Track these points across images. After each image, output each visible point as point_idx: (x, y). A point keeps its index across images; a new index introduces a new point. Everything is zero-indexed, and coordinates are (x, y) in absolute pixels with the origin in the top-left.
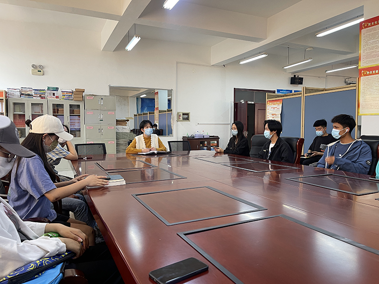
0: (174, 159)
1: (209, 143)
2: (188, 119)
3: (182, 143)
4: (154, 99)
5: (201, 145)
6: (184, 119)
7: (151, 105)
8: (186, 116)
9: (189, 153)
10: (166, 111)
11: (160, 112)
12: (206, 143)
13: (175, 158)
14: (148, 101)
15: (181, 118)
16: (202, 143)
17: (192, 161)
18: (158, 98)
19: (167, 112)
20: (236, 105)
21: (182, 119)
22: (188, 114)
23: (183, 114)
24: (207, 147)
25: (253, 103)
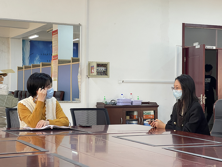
0: (82, 139)
1: (141, 115)
2: (105, 73)
3: (95, 112)
4: (51, 42)
5: (128, 118)
6: (100, 73)
7: (45, 52)
8: (103, 69)
9: (106, 129)
10: (69, 62)
11: (60, 62)
12: (136, 113)
13: (84, 136)
14: (41, 46)
15: (95, 71)
16: (129, 113)
17: (111, 141)
18: (57, 40)
19: (71, 63)
20: (186, 52)
21: (95, 73)
22: (105, 65)
23: (99, 65)
24: (137, 120)
25: (214, 48)
